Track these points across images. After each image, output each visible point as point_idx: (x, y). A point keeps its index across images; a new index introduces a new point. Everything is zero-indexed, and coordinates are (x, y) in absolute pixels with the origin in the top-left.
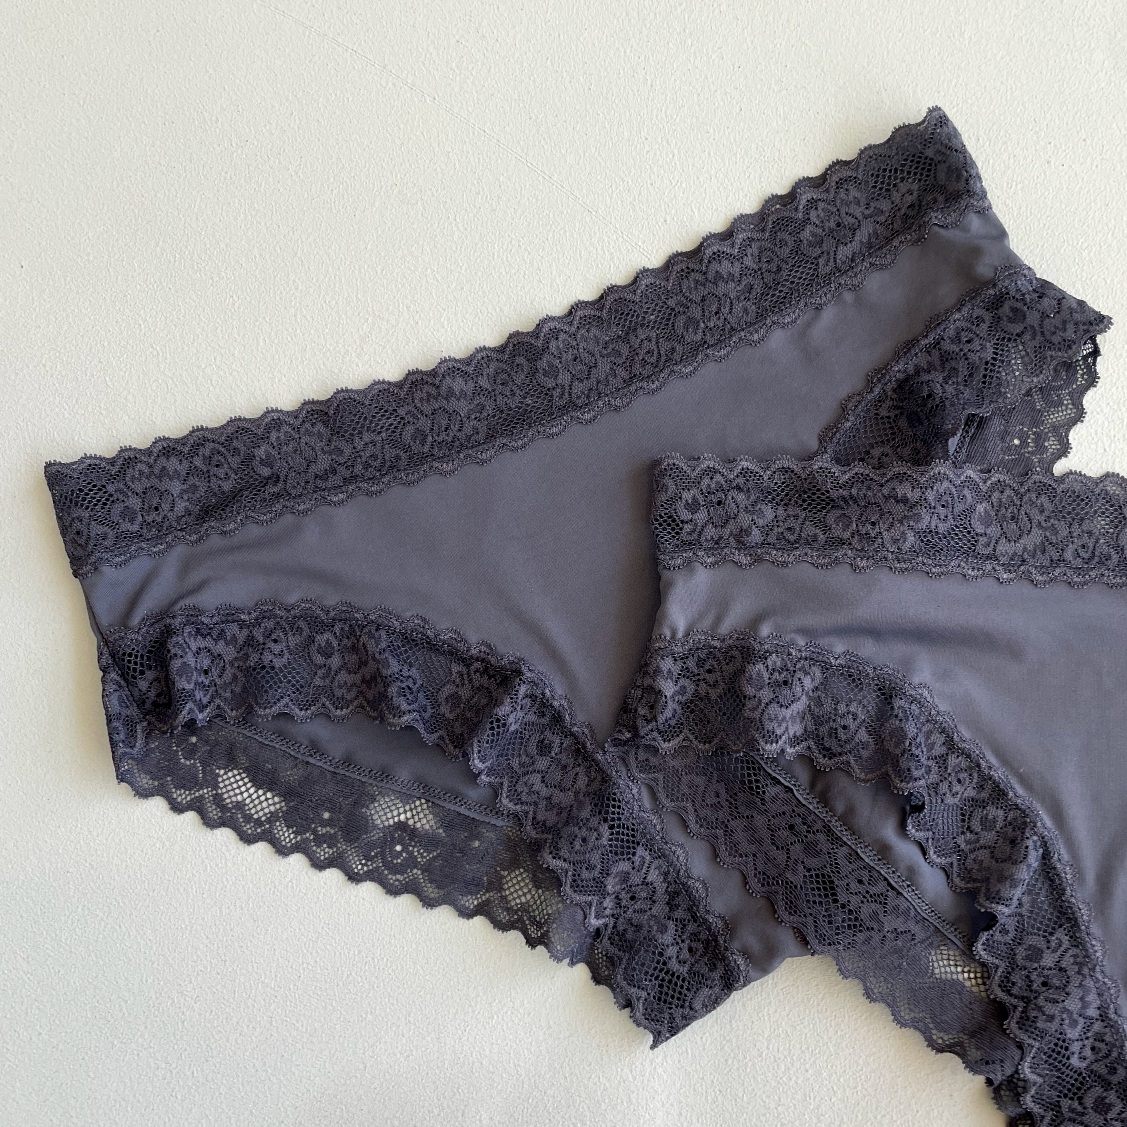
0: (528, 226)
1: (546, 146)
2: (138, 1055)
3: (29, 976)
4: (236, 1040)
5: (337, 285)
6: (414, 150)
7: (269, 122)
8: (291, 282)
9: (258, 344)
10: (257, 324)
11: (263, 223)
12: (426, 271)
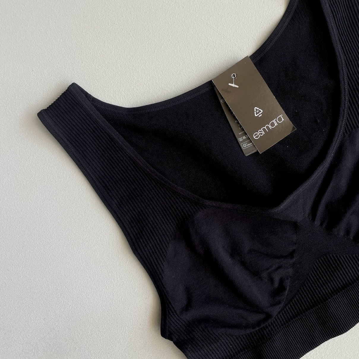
0: (218, 55)
1: (225, 25)
2: (85, 352)
3: (45, 325)
4: (119, 346)
5: (149, 78)
6: (176, 27)
7: (122, 16)
8: (132, 77)
9: (120, 99)
10: (120, 92)
11: (121, 55)
12: (181, 72)
